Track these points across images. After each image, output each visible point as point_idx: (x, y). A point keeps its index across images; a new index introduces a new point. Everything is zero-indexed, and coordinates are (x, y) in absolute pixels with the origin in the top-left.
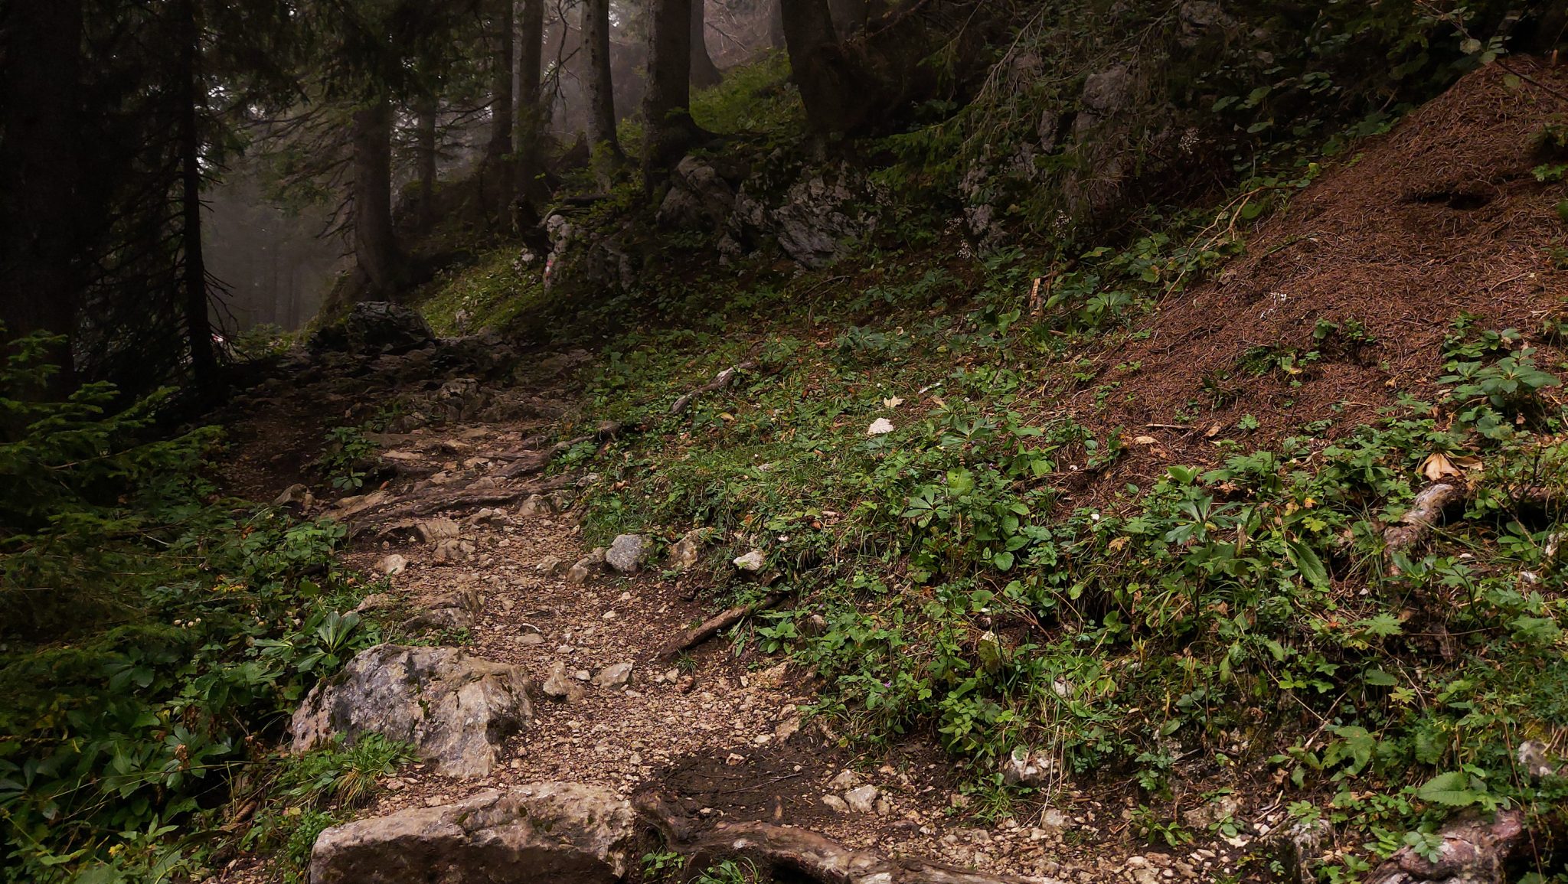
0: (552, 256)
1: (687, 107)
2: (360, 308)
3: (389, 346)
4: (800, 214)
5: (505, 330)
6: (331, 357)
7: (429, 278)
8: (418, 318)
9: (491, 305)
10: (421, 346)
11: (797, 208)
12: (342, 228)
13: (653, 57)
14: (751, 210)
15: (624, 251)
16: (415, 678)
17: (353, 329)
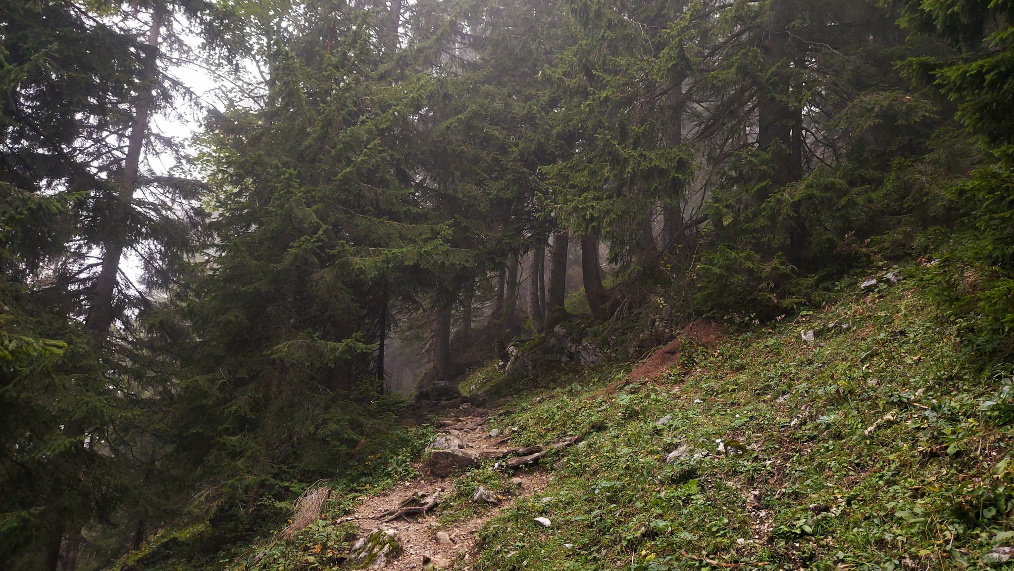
0: (509, 363)
1: (563, 305)
2: (435, 384)
3: (445, 398)
4: (585, 348)
5: (486, 392)
6: (424, 402)
7: (463, 372)
8: (456, 388)
9: (485, 383)
10: (456, 398)
11: (584, 346)
12: (428, 350)
13: (550, 286)
14: (571, 347)
15: (531, 361)
16: (446, 440)
17: (432, 392)
